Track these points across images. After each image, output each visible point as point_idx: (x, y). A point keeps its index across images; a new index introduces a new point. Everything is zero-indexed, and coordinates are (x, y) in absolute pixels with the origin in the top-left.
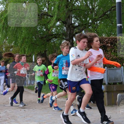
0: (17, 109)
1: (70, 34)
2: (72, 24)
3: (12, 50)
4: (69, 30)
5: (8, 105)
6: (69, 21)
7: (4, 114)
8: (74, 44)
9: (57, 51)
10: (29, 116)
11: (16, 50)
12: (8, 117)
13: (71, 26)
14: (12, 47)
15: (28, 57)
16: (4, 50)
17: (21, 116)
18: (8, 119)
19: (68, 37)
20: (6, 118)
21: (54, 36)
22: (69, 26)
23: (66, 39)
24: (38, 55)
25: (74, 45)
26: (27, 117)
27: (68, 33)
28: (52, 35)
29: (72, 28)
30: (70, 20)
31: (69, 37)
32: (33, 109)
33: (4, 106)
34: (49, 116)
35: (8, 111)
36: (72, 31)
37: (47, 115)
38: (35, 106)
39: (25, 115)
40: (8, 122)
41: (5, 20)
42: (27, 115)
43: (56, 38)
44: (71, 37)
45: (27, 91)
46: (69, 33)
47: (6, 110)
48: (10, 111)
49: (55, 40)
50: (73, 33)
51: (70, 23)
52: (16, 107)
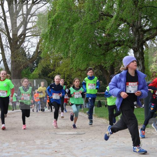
0: (72, 138)
1: (138, 41)
2: (141, 27)
3: (62, 63)
4: (137, 36)
5: (60, 133)
6: (138, 23)
7: (56, 144)
8: (145, 54)
9: (120, 64)
10: (88, 147)
11: (67, 62)
12: (61, 148)
13: (139, 30)
14: (62, 58)
15: (82, 72)
16: (51, 62)
17: (78, 147)
18: (61, 150)
19: (136, 45)
20: (59, 149)
21: (117, 44)
22: (137, 30)
23: (134, 47)
24: (96, 68)
25: (144, 56)
26: (85, 149)
27: (136, 39)
28: (114, 42)
29: (142, 33)
30: (139, 21)
31: (138, 44)
32: (93, 139)
33: (55, 133)
34: (113, 148)
35: (61, 141)
36: (141, 36)
37: (110, 147)
38: (94, 135)
39: (82, 146)
40: (62, 154)
41: (52, 23)
42: (85, 146)
43: (119, 45)
44: (139, 44)
45: (83, 115)
46: (138, 39)
47: (58, 139)
48: (63, 140)
49: (118, 49)
50: (142, 39)
51: (138, 26)
52: (70, 135)
